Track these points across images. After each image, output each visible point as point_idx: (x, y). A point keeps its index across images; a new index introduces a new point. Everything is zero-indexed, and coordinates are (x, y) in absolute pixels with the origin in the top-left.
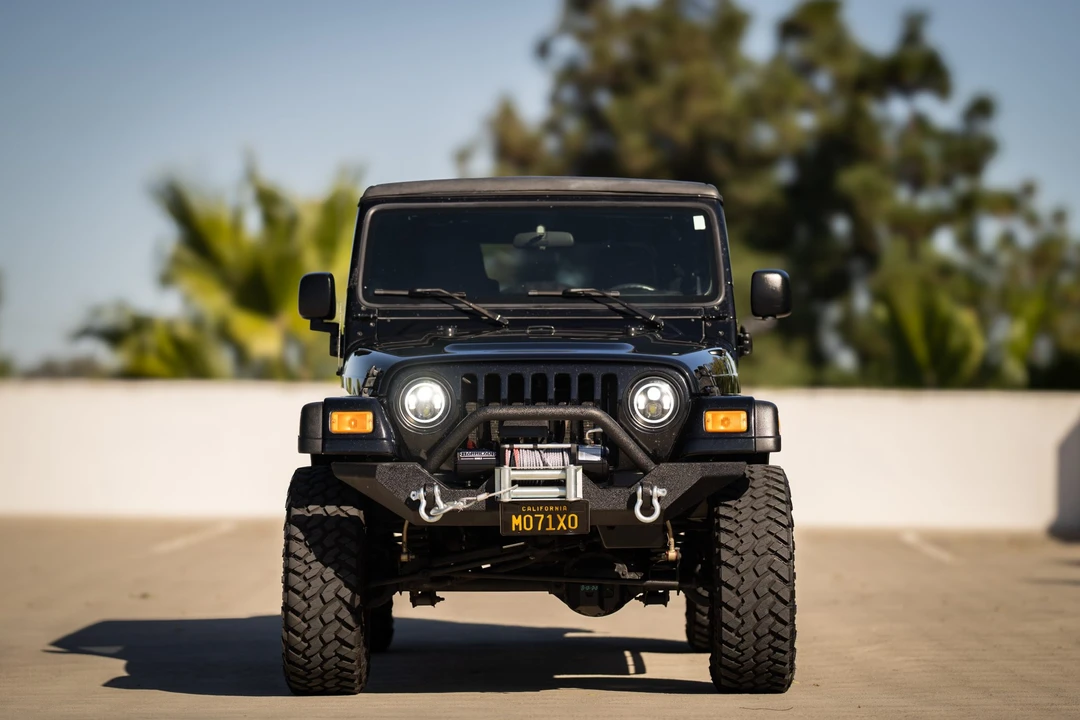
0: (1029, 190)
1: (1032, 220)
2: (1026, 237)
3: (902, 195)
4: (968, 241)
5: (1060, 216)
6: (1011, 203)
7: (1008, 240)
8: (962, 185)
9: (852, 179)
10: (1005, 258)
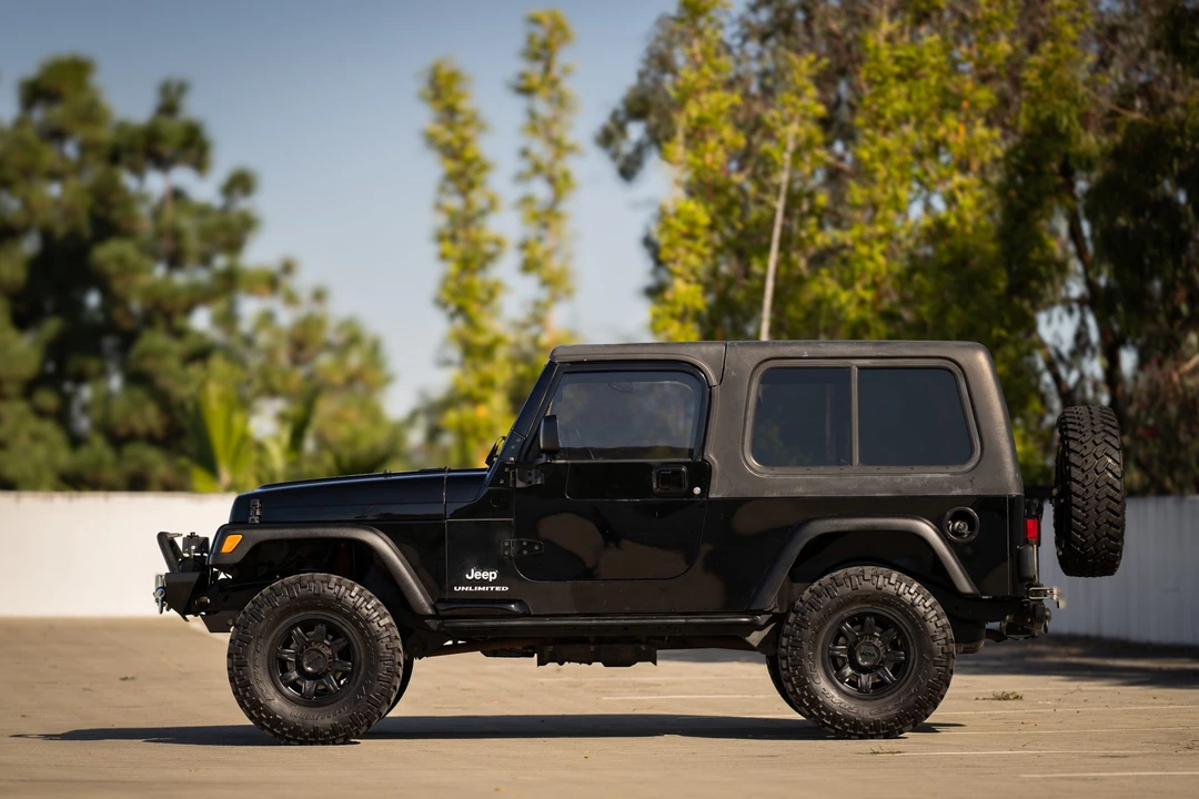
0: (288, 268)
1: (291, 299)
2: (286, 317)
3: (160, 271)
4: (228, 319)
5: (319, 296)
6: (271, 283)
7: (267, 318)
8: (221, 262)
9: (106, 253)
10: (263, 339)
